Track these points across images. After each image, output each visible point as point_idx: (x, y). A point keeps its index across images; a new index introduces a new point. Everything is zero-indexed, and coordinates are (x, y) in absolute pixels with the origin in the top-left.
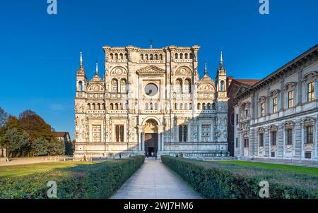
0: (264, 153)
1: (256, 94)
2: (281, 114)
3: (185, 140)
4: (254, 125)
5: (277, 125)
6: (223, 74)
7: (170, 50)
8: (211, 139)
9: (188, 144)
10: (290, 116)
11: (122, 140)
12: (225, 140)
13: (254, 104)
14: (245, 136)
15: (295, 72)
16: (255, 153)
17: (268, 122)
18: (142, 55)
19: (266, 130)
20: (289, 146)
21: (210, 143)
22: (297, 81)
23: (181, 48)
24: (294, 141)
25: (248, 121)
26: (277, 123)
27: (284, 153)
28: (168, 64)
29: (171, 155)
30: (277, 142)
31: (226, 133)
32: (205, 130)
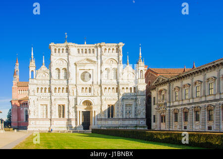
0: (178, 127)
1: (171, 84)
2: (191, 101)
3: (112, 117)
4: (169, 107)
5: (189, 108)
6: (142, 65)
7: (101, 46)
8: (133, 116)
9: (115, 119)
10: (198, 103)
11: (63, 117)
12: (144, 117)
13: (170, 91)
14: (162, 114)
15: (201, 74)
16: (171, 127)
17: (182, 105)
18: (79, 49)
19: (180, 110)
20: (197, 122)
21: (132, 119)
22: (202, 80)
23: (110, 44)
24: (201, 119)
25: (165, 104)
26: (188, 107)
27: (194, 127)
28: (99, 57)
29: (102, 128)
30: (189, 119)
31: (144, 111)
32: (128, 108)
